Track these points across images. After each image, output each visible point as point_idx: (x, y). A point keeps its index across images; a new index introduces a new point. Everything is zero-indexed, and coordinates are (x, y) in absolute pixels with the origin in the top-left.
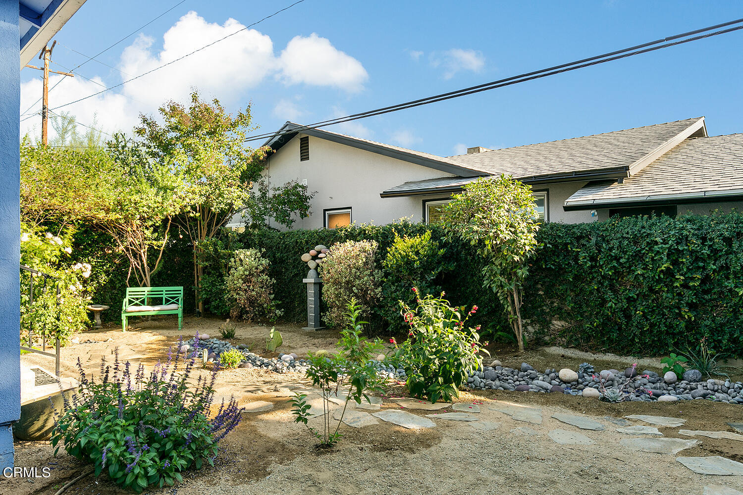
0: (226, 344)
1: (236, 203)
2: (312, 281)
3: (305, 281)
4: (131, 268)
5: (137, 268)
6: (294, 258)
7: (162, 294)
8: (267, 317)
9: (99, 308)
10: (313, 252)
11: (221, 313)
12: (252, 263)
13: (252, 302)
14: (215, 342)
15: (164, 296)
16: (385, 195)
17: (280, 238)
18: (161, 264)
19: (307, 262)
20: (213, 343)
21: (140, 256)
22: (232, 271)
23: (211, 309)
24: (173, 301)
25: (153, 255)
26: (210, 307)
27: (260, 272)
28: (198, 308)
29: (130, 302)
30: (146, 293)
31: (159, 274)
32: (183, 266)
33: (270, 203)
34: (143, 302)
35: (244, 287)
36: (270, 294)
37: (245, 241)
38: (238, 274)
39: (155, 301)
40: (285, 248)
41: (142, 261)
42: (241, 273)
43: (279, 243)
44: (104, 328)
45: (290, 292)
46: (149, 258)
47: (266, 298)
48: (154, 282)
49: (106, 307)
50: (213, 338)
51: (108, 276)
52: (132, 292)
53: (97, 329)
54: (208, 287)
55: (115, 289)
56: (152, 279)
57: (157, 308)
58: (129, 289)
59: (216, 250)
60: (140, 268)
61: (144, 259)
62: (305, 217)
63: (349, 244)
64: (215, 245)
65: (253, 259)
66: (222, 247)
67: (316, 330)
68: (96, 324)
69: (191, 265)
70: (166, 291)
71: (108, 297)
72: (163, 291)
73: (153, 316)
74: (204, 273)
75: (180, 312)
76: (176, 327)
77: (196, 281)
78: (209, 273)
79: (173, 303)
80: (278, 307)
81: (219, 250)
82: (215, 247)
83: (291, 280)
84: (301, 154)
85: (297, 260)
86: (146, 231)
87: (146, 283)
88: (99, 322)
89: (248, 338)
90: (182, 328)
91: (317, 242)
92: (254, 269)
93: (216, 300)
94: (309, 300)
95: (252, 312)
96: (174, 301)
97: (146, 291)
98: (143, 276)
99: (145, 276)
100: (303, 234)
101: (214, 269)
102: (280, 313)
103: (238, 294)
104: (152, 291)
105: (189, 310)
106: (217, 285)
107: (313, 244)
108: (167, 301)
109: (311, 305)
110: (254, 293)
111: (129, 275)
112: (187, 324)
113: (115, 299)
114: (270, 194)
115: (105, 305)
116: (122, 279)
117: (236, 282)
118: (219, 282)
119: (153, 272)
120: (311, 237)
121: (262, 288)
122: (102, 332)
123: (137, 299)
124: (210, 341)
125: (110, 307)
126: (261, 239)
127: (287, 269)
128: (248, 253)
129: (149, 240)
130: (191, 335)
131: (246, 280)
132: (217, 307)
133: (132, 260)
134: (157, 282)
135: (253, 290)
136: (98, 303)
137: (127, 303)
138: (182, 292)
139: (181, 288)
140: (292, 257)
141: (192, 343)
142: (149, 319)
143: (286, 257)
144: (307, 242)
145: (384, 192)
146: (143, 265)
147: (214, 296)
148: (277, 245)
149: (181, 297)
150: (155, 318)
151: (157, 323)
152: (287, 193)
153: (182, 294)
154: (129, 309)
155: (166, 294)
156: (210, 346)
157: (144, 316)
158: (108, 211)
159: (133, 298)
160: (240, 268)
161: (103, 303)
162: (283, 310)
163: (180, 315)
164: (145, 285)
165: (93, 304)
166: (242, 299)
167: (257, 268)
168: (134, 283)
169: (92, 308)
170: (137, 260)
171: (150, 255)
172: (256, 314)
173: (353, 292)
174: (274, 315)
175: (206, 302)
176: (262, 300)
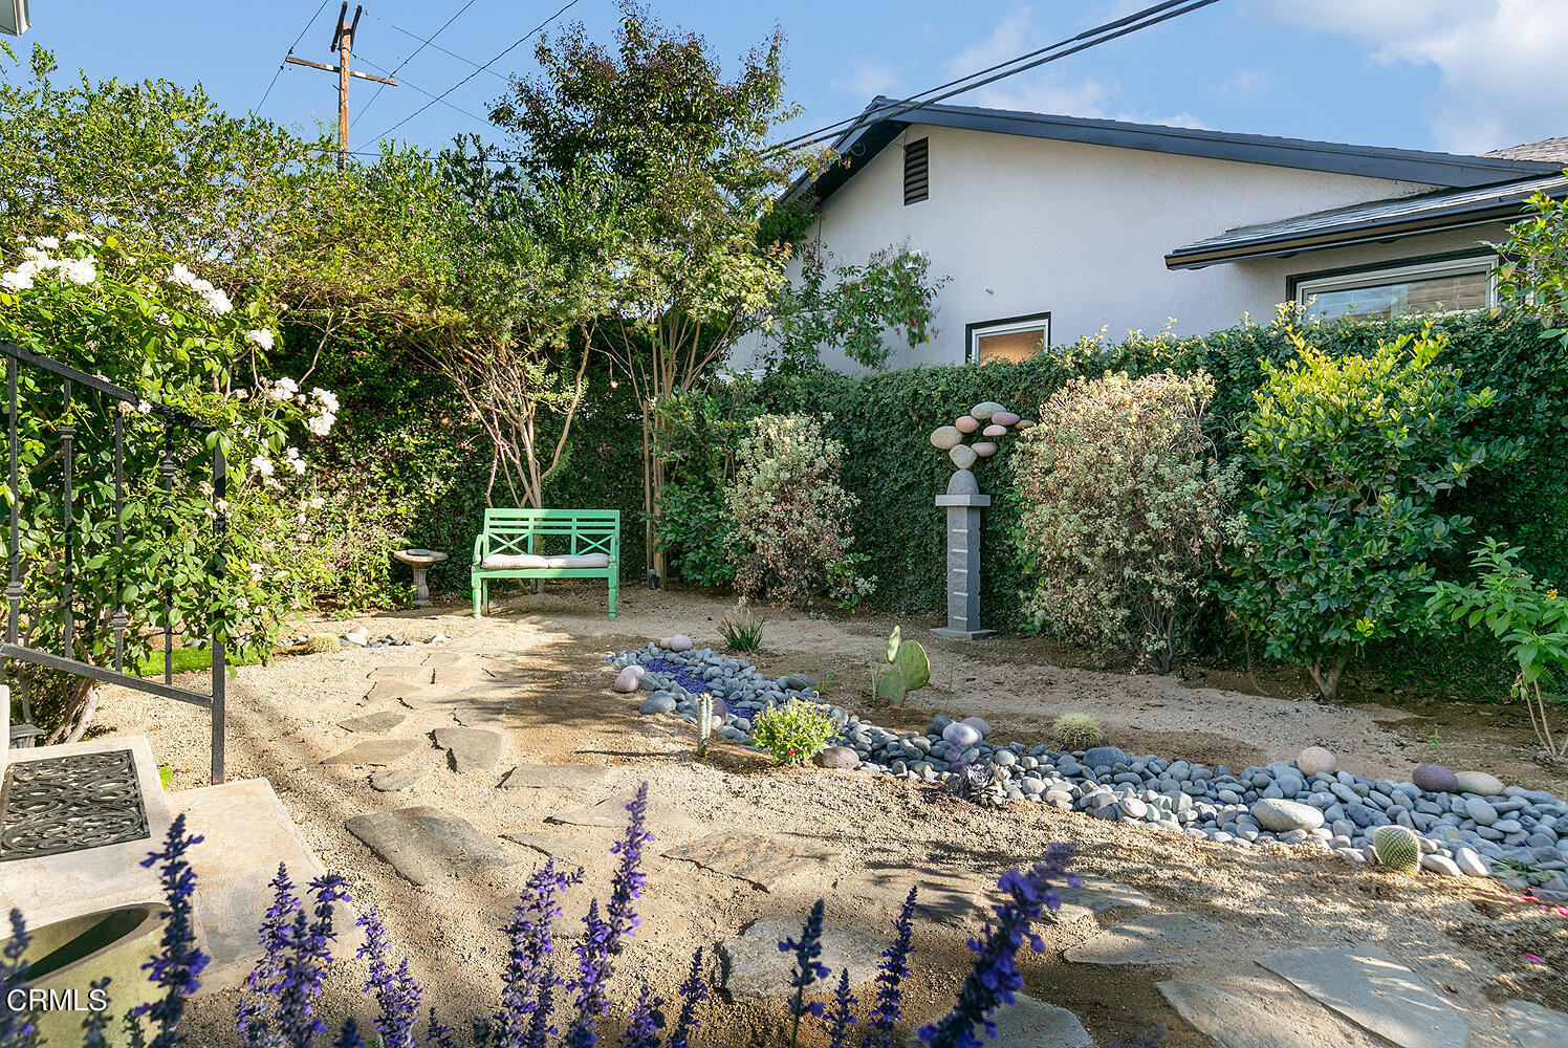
0: (741, 669)
1: (750, 297)
2: (965, 500)
3: (940, 500)
4: (495, 462)
5: (511, 465)
6: (904, 441)
7: (570, 528)
8: (832, 596)
9: (425, 558)
10: (966, 423)
11: (712, 582)
12: (801, 448)
13: (792, 553)
14: (710, 660)
15: (575, 534)
16: (1178, 260)
17: (866, 390)
18: (567, 456)
19: (947, 451)
20: (702, 661)
21: (519, 434)
22: (743, 473)
23: (684, 572)
24: (594, 545)
25: (550, 435)
26: (683, 564)
27: (819, 476)
28: (652, 567)
29: (494, 544)
30: (531, 524)
31: (563, 480)
32: (618, 464)
33: (830, 306)
34: (523, 545)
35: (778, 512)
36: (843, 535)
37: (772, 397)
38: (762, 477)
39: (554, 545)
40: (880, 414)
41: (522, 446)
42: (771, 475)
43: (861, 403)
44: (434, 606)
45: (888, 533)
46: (538, 442)
47: (832, 547)
48: (552, 500)
49: (441, 556)
50: (700, 646)
51: (446, 480)
52: (499, 519)
53: (418, 607)
54: (679, 514)
55: (462, 513)
56: (546, 494)
57: (558, 561)
58: (490, 512)
59: (700, 420)
60: (517, 462)
61: (529, 439)
62: (920, 341)
63: (1116, 381)
64: (697, 406)
65: (802, 439)
66: (714, 414)
67: (975, 637)
68: (416, 596)
69: (636, 462)
70: (578, 520)
71: (444, 531)
72: (571, 520)
73: (547, 581)
74: (668, 480)
75: (612, 575)
76: (602, 612)
77: (648, 500)
78: (679, 481)
79: (596, 550)
80: (863, 570)
81: (709, 421)
82: (698, 414)
83: (895, 500)
84: (906, 186)
85: (913, 446)
86: (529, 366)
87: (532, 500)
88: (424, 590)
89: (797, 653)
90: (618, 615)
91: (976, 394)
92: (803, 464)
93: (699, 547)
94: (954, 553)
95: (795, 580)
96: (597, 545)
97: (531, 519)
98: (525, 482)
99: (530, 483)
100: (932, 375)
101: (691, 471)
102: (867, 586)
103: (758, 531)
104: (544, 520)
105: (633, 571)
106: (701, 511)
107: (965, 400)
108: (581, 545)
109: (960, 567)
110: (803, 531)
111: (493, 479)
112: (627, 606)
113: (462, 538)
114: (830, 284)
115: (439, 551)
116: (478, 490)
117: (756, 499)
118: (705, 503)
119: (547, 473)
120: (957, 382)
121: (824, 517)
122: (428, 616)
123: (512, 537)
124: (694, 656)
125: (450, 557)
126: (810, 394)
127: (884, 474)
128: (789, 423)
129: (539, 391)
130: (642, 633)
131: (784, 496)
132: (700, 567)
133: (499, 441)
134: (557, 502)
135: (800, 524)
136: (422, 546)
137: (487, 547)
138: (617, 524)
139: (616, 514)
140: (898, 440)
141: (647, 657)
142: (540, 588)
143: (881, 440)
144: (945, 398)
145: (1177, 251)
146: (524, 459)
147: (695, 538)
148: (855, 409)
149: (614, 536)
150: (553, 586)
151: (556, 600)
152: (876, 278)
153: (618, 528)
154: (491, 562)
155: (578, 528)
156: (697, 670)
157: (526, 581)
158: (430, 299)
159: (501, 536)
160: (769, 461)
161: (434, 545)
162: (875, 578)
163: (613, 582)
164: (529, 505)
165: (412, 548)
166: (769, 544)
167: (811, 464)
168: (502, 498)
169: (407, 557)
170: (511, 442)
171: (542, 434)
172: (801, 588)
173: (1146, 527)
174: (850, 591)
175: (674, 552)
176: (821, 550)
